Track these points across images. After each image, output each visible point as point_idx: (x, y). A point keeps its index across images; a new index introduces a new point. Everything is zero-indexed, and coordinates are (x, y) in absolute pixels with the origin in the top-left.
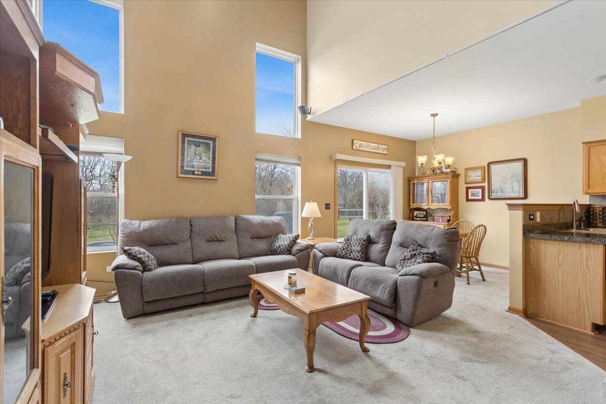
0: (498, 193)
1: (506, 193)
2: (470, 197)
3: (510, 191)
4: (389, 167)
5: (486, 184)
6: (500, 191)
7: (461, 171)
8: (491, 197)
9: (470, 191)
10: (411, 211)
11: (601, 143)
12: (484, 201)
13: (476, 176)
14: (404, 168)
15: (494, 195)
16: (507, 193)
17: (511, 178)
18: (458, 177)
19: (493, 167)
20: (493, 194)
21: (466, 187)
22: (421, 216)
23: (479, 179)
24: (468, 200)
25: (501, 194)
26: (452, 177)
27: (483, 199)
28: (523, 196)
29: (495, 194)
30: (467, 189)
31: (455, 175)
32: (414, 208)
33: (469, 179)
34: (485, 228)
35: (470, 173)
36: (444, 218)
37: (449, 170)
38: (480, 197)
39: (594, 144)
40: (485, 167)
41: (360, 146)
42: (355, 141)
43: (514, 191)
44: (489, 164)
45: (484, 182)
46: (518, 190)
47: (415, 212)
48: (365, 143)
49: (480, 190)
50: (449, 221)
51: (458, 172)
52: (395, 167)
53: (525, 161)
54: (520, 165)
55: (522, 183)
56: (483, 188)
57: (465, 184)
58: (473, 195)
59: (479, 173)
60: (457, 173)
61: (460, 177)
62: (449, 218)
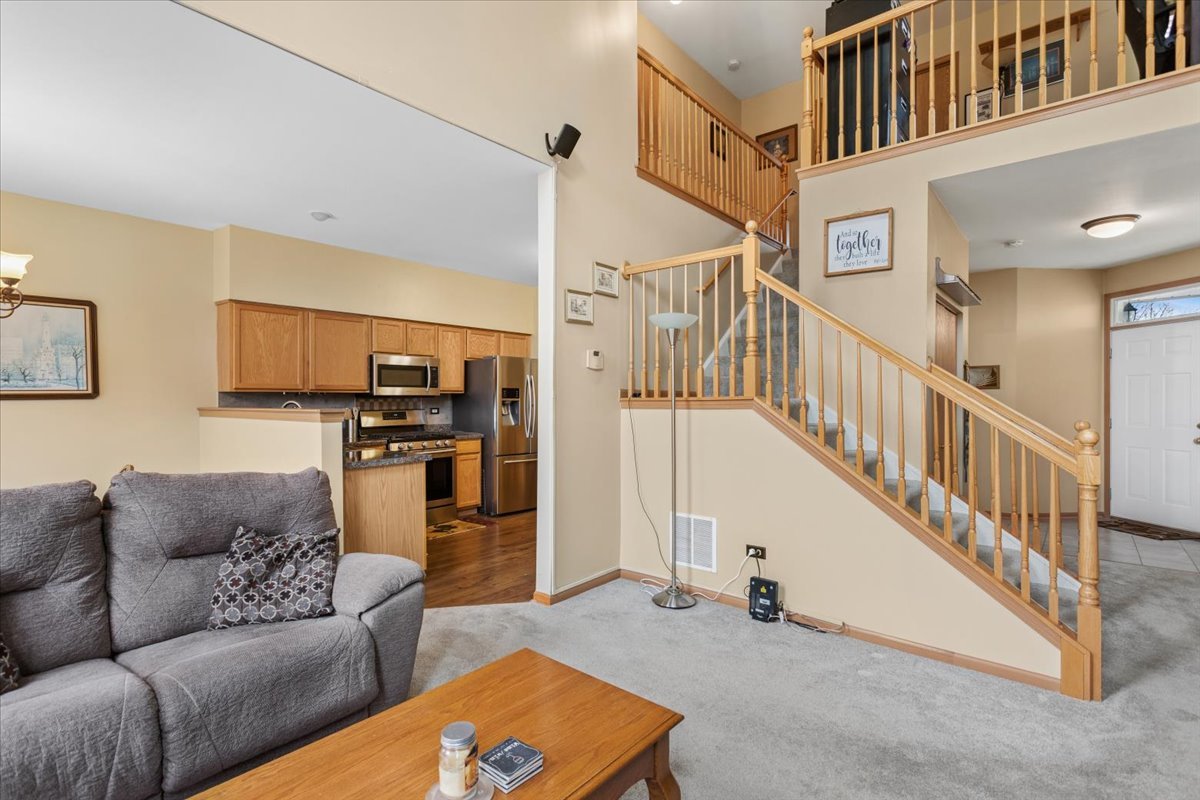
0: (11, 382)
1: (38, 382)
3: (51, 377)
6: (17, 374)
11: (256, 308)
16: (44, 383)
17: (54, 343)
25: (22, 383)
28: (89, 392)
39: (249, 307)
43: (63, 377)
53: (92, 308)
55: (84, 360)
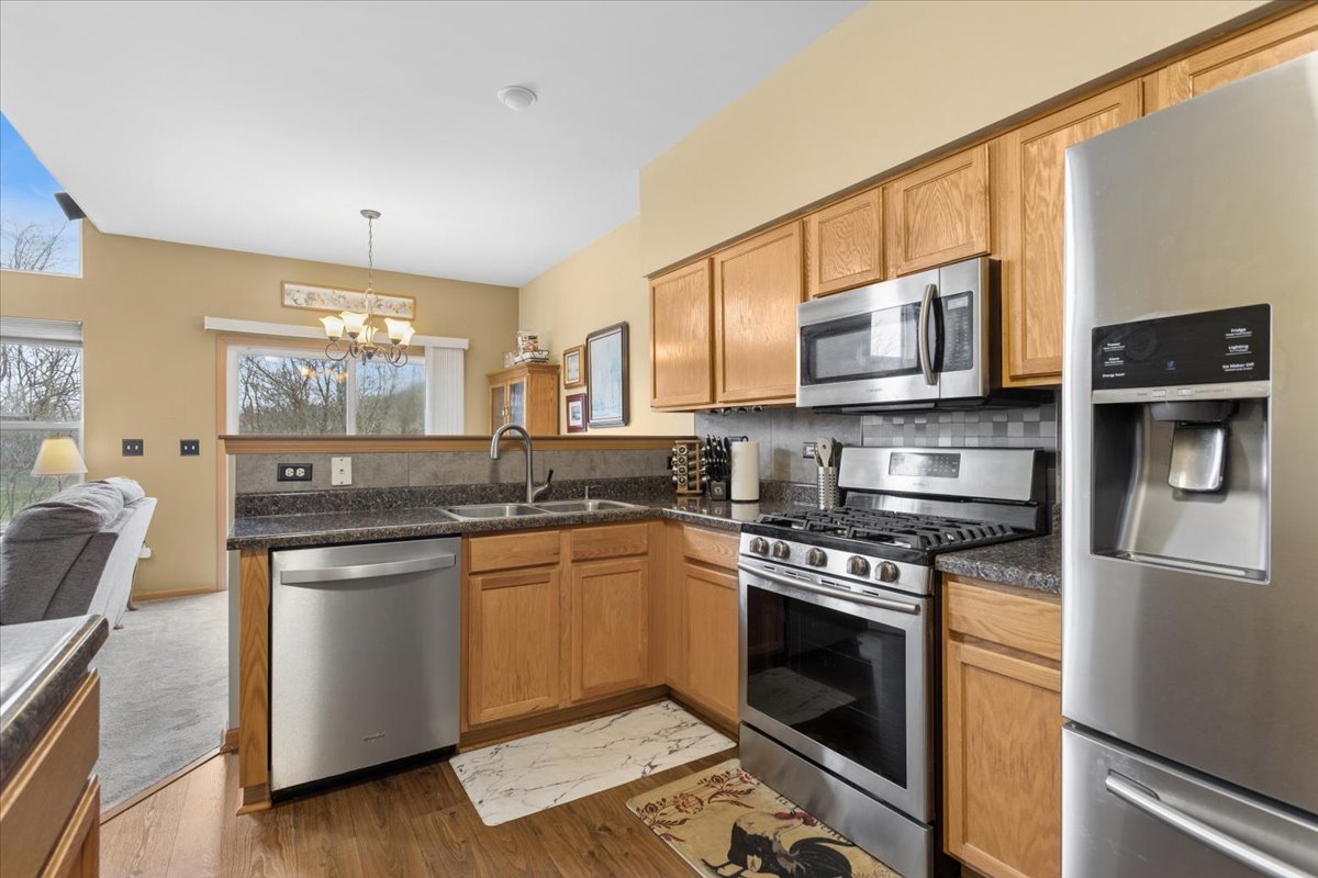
0: (598, 411)
1: (606, 411)
2: (571, 422)
5: (586, 389)
6: (600, 405)
7: (561, 358)
8: (591, 422)
9: (570, 406)
13: (575, 369)
14: (465, 352)
15: (595, 416)
17: (611, 372)
18: (557, 374)
20: (593, 413)
21: (567, 398)
23: (578, 376)
24: (569, 428)
25: (601, 413)
27: (583, 427)
33: (570, 376)
35: (570, 363)
38: (581, 422)
40: (583, 347)
41: (309, 298)
42: (287, 286)
44: (588, 339)
45: (584, 383)
46: (618, 402)
49: (580, 405)
51: (554, 360)
52: (432, 351)
55: (621, 385)
56: (583, 398)
57: (566, 389)
58: (574, 416)
59: (578, 361)
61: (560, 372)
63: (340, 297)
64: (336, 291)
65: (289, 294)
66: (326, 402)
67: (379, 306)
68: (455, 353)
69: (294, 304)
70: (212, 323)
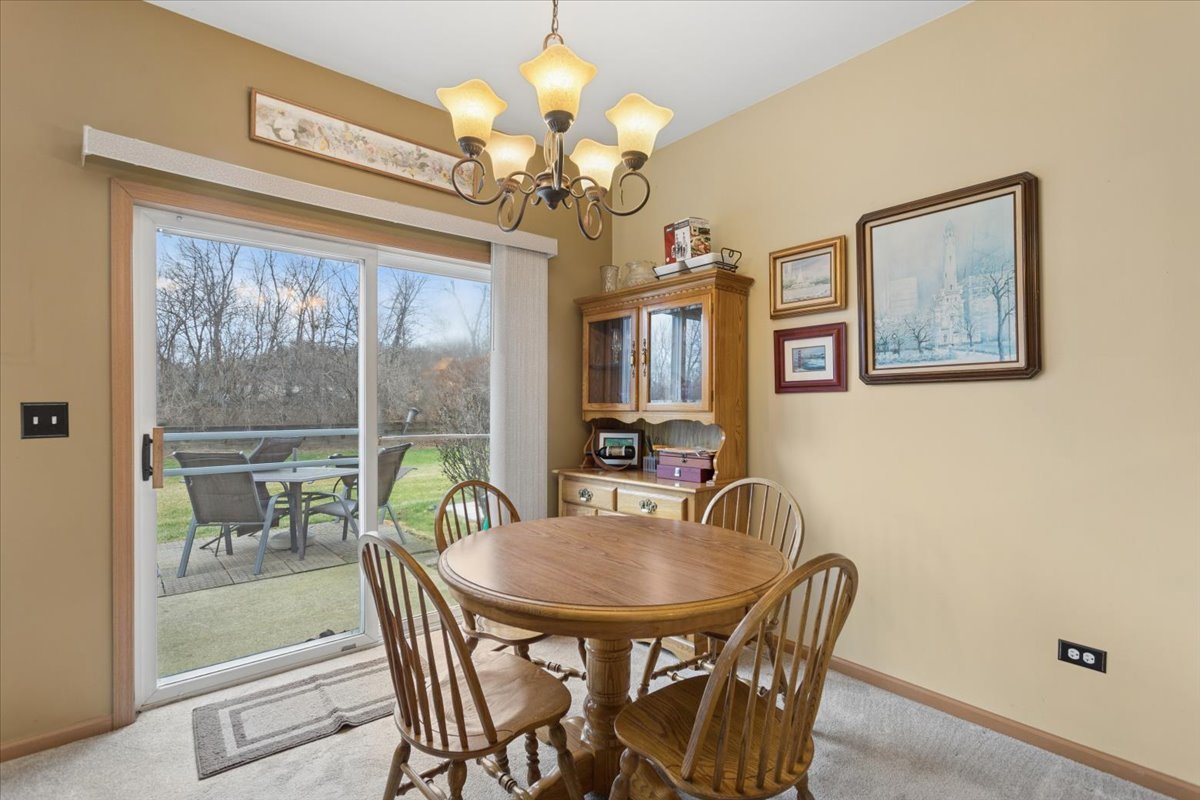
0: (902, 354)
1: (938, 352)
2: (791, 376)
3: (956, 340)
4: (482, 250)
5: (850, 317)
6: (910, 339)
7: (754, 265)
8: (872, 372)
9: (790, 346)
10: (589, 432)
12: (846, 390)
13: (810, 282)
14: (552, 263)
15: (886, 363)
16: (947, 351)
17: (961, 276)
18: (746, 294)
19: (882, 236)
20: (880, 357)
21: (777, 333)
22: (616, 451)
23: (824, 293)
24: (782, 387)
25: (916, 355)
26: (718, 286)
27: (839, 383)
28: (1022, 363)
29: (889, 356)
30: (781, 337)
31: (732, 283)
32: (594, 420)
33: (789, 295)
34: (849, 571)
35: (790, 272)
36: (690, 462)
37: (707, 258)
38: (828, 374)
40: (844, 240)
41: (302, 130)
42: (261, 100)
43: (976, 338)
44: (861, 226)
45: (845, 306)
46: (992, 331)
47: (603, 436)
48: (339, 124)
49: (828, 343)
50: (707, 475)
51: (743, 270)
52: (505, 253)
53: (1030, 187)
54: (1004, 209)
55: (1013, 300)
56: (839, 332)
57: (773, 317)
58: (801, 364)
59: (822, 267)
60: (738, 271)
61: (753, 292)
62: (706, 465)
63: (357, 138)
64: (351, 126)
65: (265, 116)
66: (197, 360)
67: (423, 166)
68: (530, 260)
69: (273, 137)
70: (96, 142)
